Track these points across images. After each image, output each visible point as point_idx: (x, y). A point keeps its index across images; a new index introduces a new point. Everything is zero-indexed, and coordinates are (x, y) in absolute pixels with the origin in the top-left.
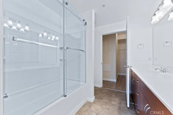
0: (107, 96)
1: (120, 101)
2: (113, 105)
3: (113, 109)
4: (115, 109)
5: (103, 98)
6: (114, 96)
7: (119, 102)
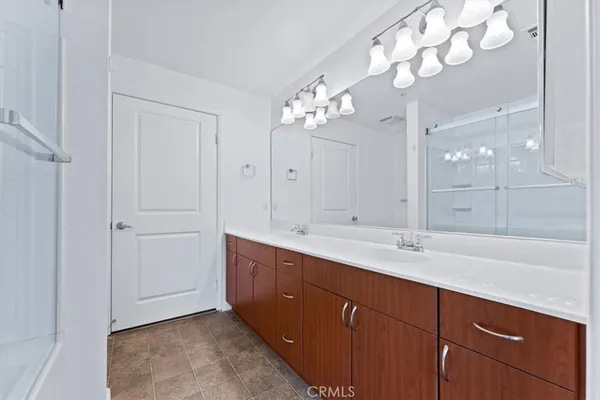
0: (157, 356)
1: (212, 347)
2: (201, 373)
3: (212, 384)
4: (214, 380)
5: (149, 374)
6: (181, 341)
7: (212, 352)
